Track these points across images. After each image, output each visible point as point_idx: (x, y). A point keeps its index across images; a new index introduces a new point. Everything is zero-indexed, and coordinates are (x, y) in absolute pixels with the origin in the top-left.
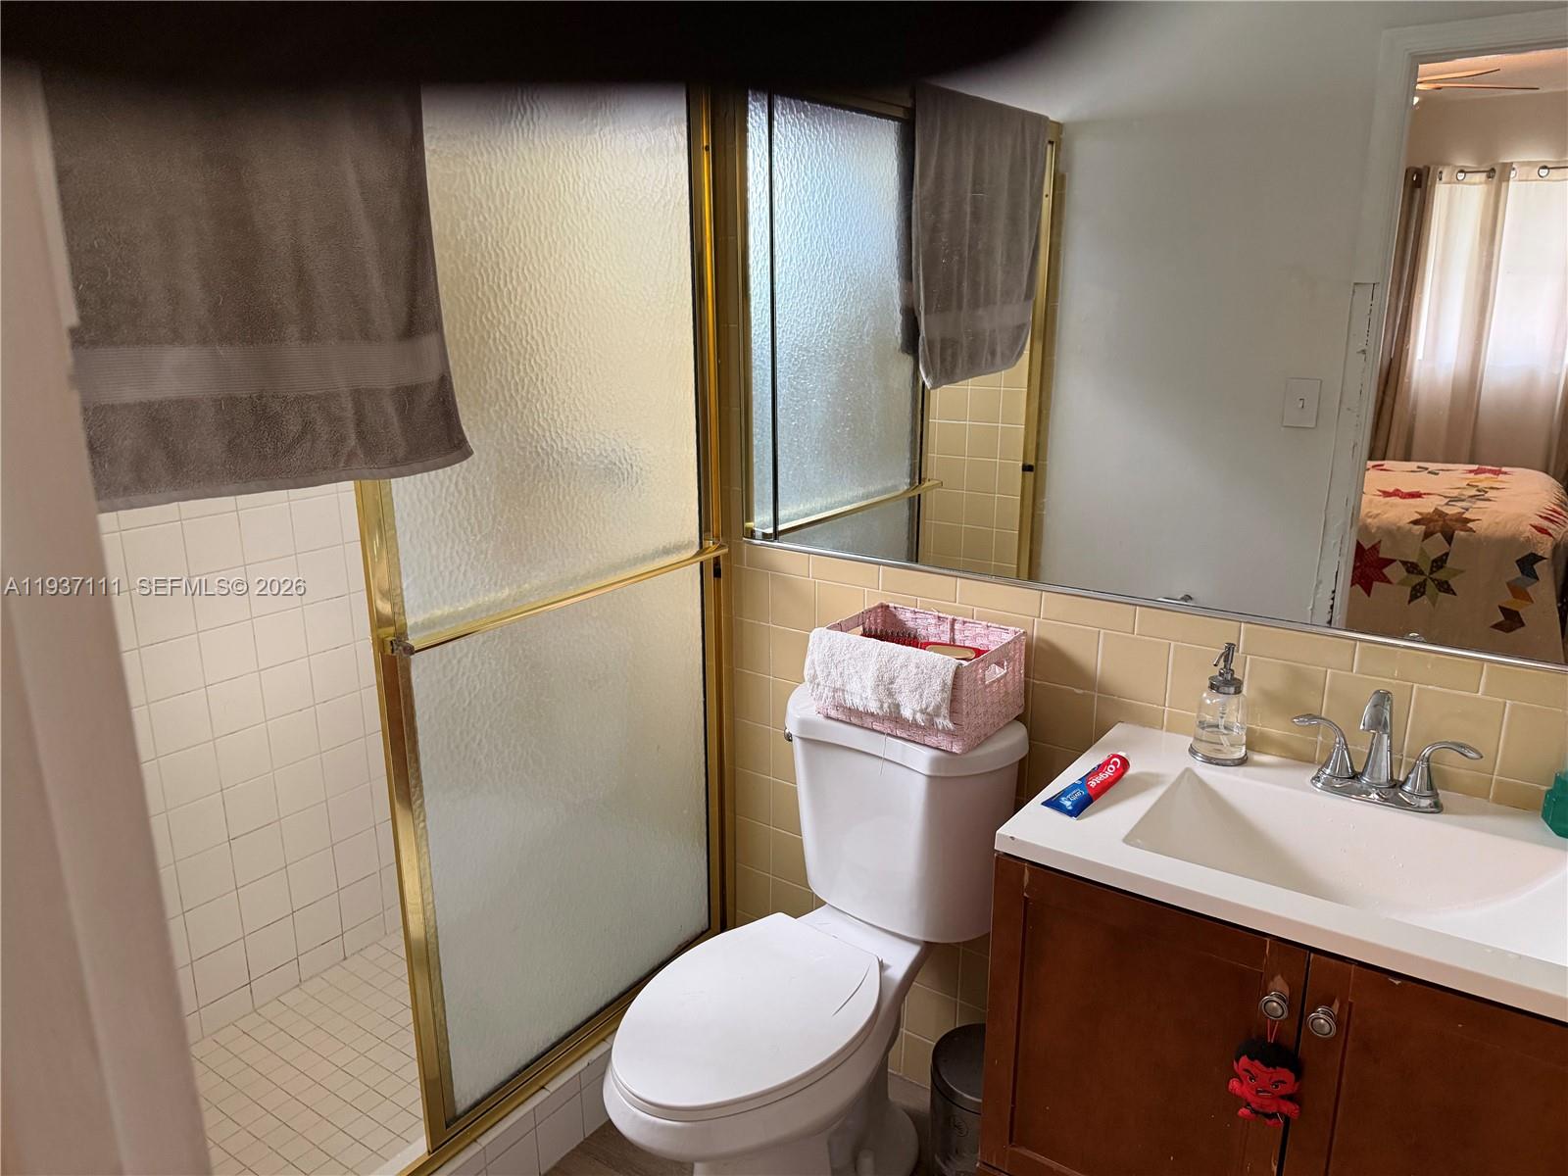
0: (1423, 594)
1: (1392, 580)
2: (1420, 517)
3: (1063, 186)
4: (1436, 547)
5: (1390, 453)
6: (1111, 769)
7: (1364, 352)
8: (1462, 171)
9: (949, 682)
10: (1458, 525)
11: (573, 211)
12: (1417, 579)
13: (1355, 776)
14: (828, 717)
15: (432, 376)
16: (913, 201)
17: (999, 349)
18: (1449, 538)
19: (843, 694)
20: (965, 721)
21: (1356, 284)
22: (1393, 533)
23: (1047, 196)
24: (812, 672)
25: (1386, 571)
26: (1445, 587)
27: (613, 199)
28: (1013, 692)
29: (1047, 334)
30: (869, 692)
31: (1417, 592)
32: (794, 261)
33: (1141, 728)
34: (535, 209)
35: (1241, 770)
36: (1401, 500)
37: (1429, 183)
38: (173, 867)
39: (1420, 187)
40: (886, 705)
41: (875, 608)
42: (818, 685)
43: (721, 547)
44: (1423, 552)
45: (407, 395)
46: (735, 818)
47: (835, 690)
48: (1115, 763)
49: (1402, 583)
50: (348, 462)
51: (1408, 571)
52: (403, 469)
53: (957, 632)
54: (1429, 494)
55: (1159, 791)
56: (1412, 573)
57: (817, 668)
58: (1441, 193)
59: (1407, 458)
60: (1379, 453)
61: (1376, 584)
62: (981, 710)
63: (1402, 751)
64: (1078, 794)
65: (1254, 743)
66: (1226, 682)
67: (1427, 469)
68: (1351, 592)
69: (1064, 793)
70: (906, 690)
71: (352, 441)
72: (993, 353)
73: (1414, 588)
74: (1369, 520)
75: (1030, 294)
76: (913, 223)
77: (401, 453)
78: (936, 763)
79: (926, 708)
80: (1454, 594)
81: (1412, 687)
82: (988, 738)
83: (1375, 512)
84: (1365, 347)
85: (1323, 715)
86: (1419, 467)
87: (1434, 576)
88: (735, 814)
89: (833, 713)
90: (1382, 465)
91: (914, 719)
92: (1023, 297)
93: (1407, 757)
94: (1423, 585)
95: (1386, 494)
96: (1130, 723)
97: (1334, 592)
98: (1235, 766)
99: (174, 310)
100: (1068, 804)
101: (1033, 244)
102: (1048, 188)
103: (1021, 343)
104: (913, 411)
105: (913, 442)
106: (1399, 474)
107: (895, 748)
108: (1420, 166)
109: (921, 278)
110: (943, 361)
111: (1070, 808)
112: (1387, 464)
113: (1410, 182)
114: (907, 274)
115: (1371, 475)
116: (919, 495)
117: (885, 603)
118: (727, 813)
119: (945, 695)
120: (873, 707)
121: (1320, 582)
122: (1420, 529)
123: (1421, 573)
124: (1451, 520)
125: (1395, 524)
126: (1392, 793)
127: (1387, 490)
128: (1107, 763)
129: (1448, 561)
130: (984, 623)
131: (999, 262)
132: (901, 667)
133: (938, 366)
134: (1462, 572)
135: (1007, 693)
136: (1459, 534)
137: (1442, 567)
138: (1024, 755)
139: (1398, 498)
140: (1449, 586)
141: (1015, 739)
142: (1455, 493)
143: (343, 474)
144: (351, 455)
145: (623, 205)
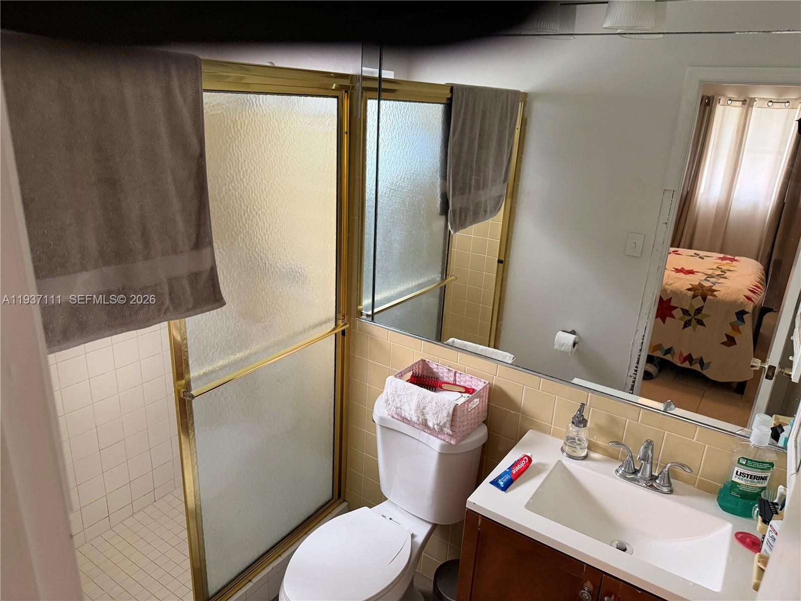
0: (690, 325)
1: (676, 316)
2: (691, 287)
3: (526, 125)
4: (698, 303)
5: (682, 244)
6: (523, 463)
7: (666, 223)
8: (730, 100)
9: (451, 412)
10: (709, 293)
11: (277, 128)
12: (687, 318)
13: (636, 472)
14: (393, 417)
15: (207, 267)
16: (449, 144)
17: (488, 209)
18: (704, 299)
19: (401, 410)
20: (457, 430)
21: (665, 190)
22: (677, 294)
23: (517, 129)
24: (386, 397)
25: (674, 312)
26: (700, 322)
27: (298, 121)
28: (482, 411)
29: (513, 194)
30: (413, 412)
31: (687, 324)
32: (390, 145)
33: (541, 433)
34: (258, 128)
35: (584, 462)
36: (684, 275)
37: (713, 105)
38: (72, 465)
39: (709, 105)
40: (420, 419)
41: (419, 361)
42: (389, 404)
43: (345, 324)
44: (691, 305)
45: (194, 277)
46: (347, 447)
47: (397, 408)
48: (525, 460)
49: (681, 319)
50: (165, 313)
51: (684, 314)
52: (191, 312)
53: (457, 377)
54: (697, 272)
55: (544, 476)
56: (685, 314)
57: (389, 396)
58: (719, 110)
59: (690, 247)
60: (676, 243)
61: (668, 318)
62: (465, 423)
63: (658, 460)
64: (507, 477)
65: (591, 447)
66: (580, 421)
67: (699, 255)
68: (655, 321)
69: (500, 477)
70: (430, 414)
71: (167, 303)
72: (486, 211)
73: (686, 322)
74: (667, 287)
75: (505, 180)
76: (449, 154)
77: (191, 305)
78: (443, 447)
79: (440, 423)
80: (705, 326)
81: (665, 432)
82: (468, 435)
83: (670, 282)
84: (667, 221)
85: (623, 443)
86: (695, 254)
87: (696, 317)
88: (347, 444)
89: (396, 416)
90: (677, 251)
91: (434, 428)
92: (502, 182)
93: (660, 463)
94: (690, 321)
95: (677, 271)
96: (536, 430)
97: (644, 336)
98: (582, 460)
99: (82, 256)
100: (502, 483)
101: (509, 156)
102: (518, 125)
103: (500, 205)
104: (444, 243)
105: (443, 258)
106: (685, 258)
107: (425, 436)
108: (710, 95)
109: (451, 181)
110: (460, 218)
111: (502, 486)
112: (680, 250)
113: (703, 103)
114: (444, 177)
115: (671, 257)
116: (445, 285)
117: (424, 359)
118: (344, 444)
119: (449, 418)
120: (415, 419)
121: (637, 330)
122: (691, 293)
123: (690, 315)
124: (706, 290)
125: (679, 289)
126: (651, 482)
127: (677, 268)
128: (522, 459)
129: (703, 310)
130: (470, 376)
131: (491, 168)
132: (429, 403)
133: (457, 222)
134: (709, 316)
135: (478, 412)
136: (709, 297)
137: (700, 313)
138: (485, 441)
139: (682, 273)
140: (702, 322)
141: (481, 434)
142: (710, 272)
143: (163, 320)
144: (167, 310)
145: (303, 124)
